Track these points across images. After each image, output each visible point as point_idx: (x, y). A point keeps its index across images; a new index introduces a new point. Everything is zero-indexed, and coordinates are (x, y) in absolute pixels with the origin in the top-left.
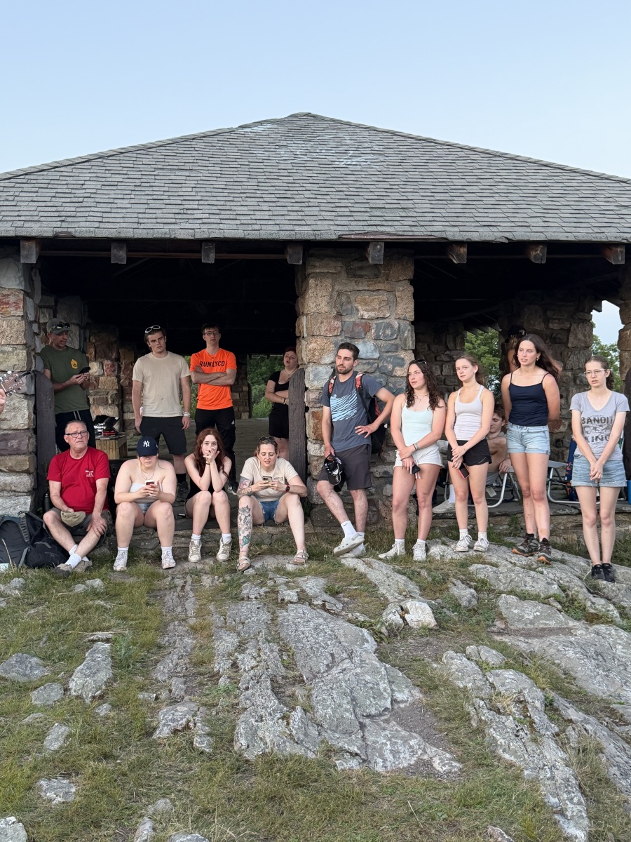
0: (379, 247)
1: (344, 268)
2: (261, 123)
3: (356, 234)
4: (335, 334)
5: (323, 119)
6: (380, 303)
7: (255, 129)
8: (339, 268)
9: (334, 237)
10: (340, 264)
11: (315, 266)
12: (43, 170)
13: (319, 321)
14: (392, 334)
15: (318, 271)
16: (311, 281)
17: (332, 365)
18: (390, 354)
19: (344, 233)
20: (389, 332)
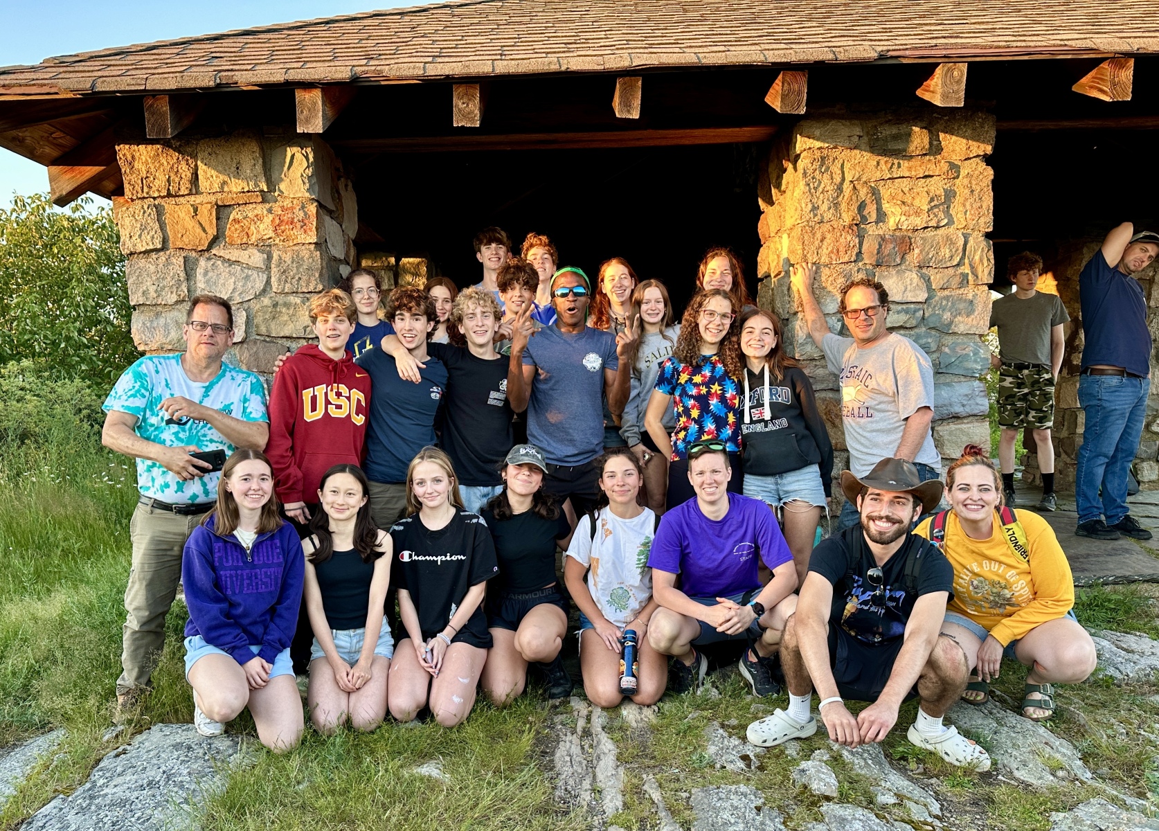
0: (956, 74)
1: (865, 139)
3: (914, 49)
4: (846, 259)
6: (932, 200)
8: (856, 139)
9: (870, 57)
11: (812, 136)
14: (952, 257)
18: (946, 293)
19: (890, 48)
20: (945, 252)
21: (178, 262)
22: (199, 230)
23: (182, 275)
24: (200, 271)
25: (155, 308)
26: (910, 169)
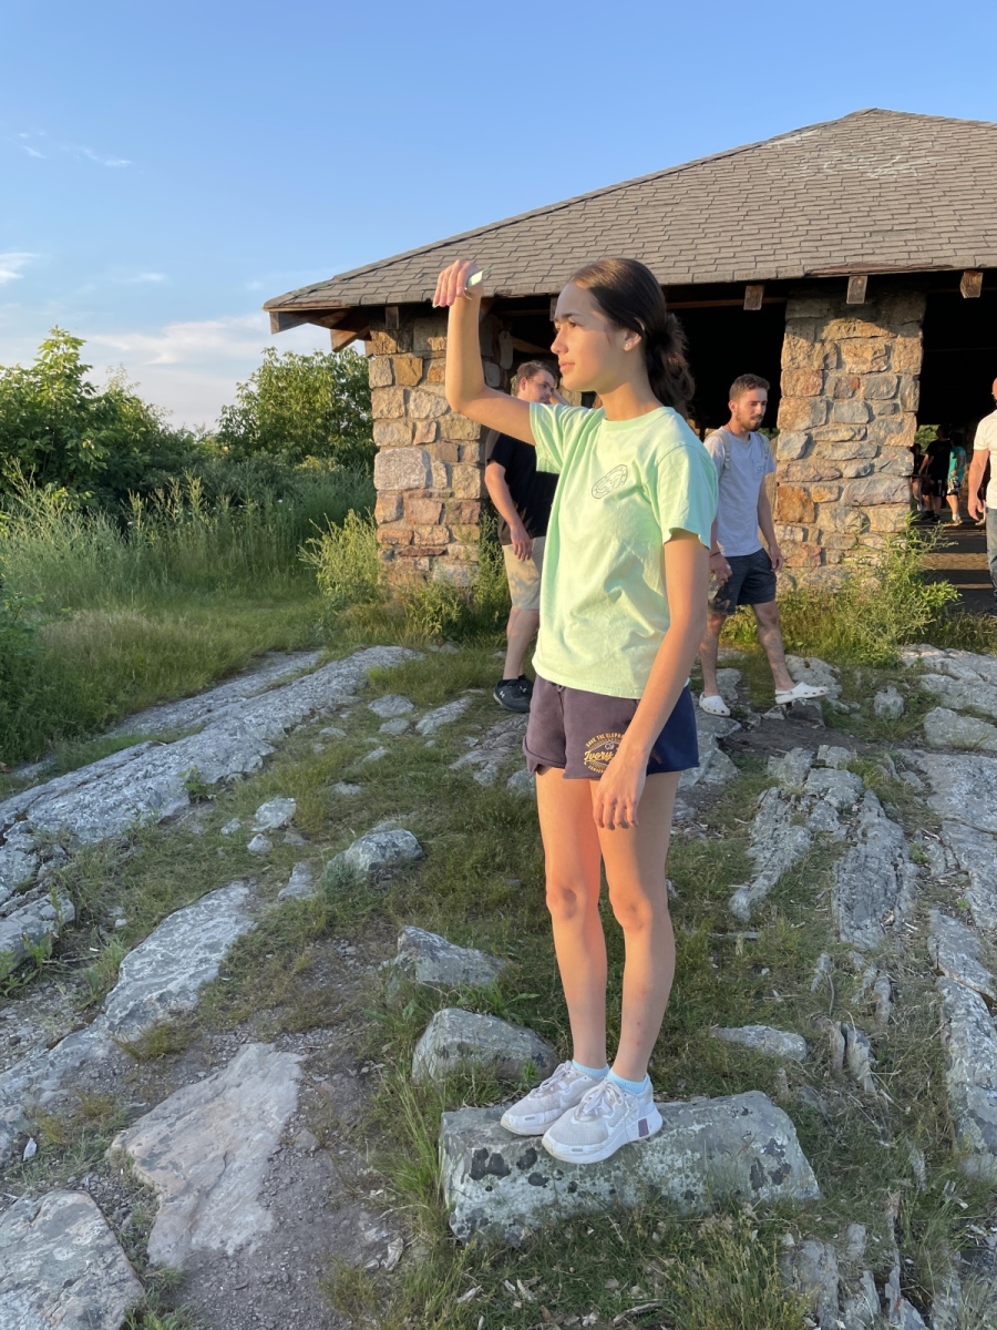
0: (860, 282)
1: (832, 311)
2: (799, 131)
3: (832, 268)
4: (813, 393)
5: (889, 114)
6: (875, 353)
7: (788, 140)
8: (825, 312)
9: (800, 274)
10: (826, 306)
11: (794, 311)
12: (517, 222)
13: (795, 377)
14: (888, 393)
15: (797, 316)
16: (788, 328)
17: (807, 432)
18: (883, 417)
19: (816, 267)
20: (884, 389)
21: (400, 393)
22: (412, 374)
23: (402, 401)
24: (412, 398)
25: (386, 420)
26: (862, 331)
